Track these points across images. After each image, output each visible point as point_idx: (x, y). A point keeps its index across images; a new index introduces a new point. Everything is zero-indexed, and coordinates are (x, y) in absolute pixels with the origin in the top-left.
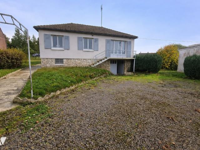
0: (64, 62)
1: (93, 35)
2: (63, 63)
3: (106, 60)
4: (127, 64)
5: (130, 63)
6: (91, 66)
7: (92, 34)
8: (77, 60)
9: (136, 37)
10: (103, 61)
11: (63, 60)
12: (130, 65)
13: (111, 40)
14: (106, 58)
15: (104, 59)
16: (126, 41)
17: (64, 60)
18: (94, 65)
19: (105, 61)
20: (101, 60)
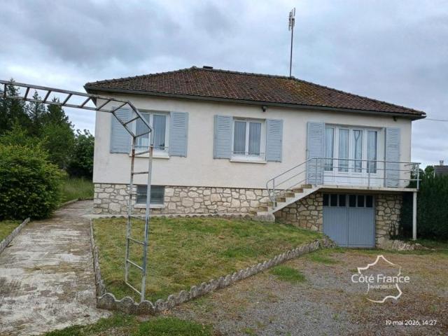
0: (166, 199)
1: (264, 111)
2: (162, 202)
3: (307, 192)
4: (388, 210)
5: (398, 206)
6: (255, 213)
7: (263, 106)
8: (207, 192)
9: (418, 115)
10: (299, 196)
11: (164, 191)
12: (398, 212)
13: (327, 124)
14: (309, 186)
15: (301, 190)
16: (380, 129)
17: (167, 190)
18: (266, 209)
19: (305, 198)
20: (292, 195)
